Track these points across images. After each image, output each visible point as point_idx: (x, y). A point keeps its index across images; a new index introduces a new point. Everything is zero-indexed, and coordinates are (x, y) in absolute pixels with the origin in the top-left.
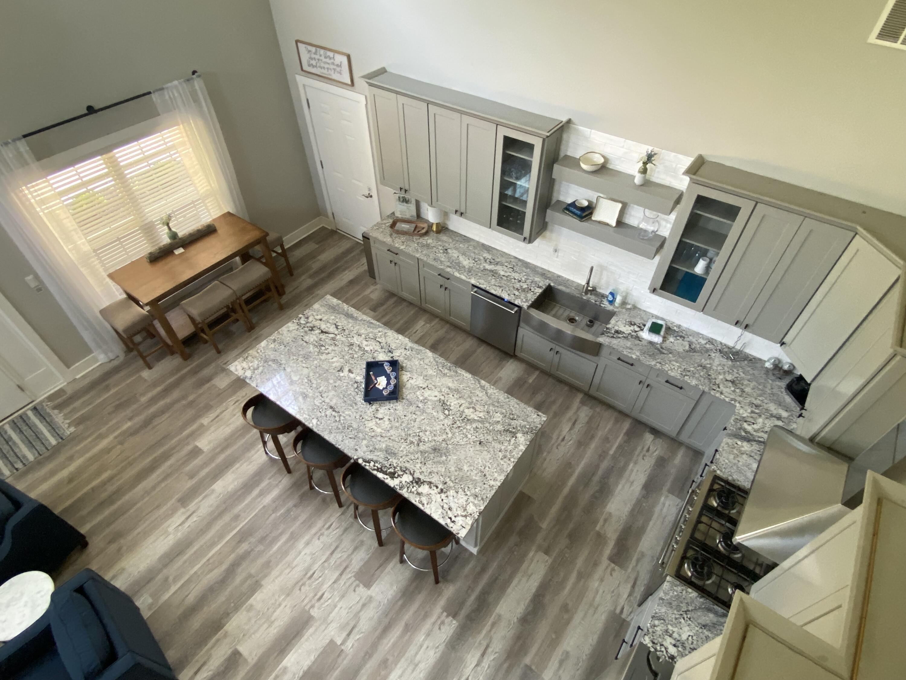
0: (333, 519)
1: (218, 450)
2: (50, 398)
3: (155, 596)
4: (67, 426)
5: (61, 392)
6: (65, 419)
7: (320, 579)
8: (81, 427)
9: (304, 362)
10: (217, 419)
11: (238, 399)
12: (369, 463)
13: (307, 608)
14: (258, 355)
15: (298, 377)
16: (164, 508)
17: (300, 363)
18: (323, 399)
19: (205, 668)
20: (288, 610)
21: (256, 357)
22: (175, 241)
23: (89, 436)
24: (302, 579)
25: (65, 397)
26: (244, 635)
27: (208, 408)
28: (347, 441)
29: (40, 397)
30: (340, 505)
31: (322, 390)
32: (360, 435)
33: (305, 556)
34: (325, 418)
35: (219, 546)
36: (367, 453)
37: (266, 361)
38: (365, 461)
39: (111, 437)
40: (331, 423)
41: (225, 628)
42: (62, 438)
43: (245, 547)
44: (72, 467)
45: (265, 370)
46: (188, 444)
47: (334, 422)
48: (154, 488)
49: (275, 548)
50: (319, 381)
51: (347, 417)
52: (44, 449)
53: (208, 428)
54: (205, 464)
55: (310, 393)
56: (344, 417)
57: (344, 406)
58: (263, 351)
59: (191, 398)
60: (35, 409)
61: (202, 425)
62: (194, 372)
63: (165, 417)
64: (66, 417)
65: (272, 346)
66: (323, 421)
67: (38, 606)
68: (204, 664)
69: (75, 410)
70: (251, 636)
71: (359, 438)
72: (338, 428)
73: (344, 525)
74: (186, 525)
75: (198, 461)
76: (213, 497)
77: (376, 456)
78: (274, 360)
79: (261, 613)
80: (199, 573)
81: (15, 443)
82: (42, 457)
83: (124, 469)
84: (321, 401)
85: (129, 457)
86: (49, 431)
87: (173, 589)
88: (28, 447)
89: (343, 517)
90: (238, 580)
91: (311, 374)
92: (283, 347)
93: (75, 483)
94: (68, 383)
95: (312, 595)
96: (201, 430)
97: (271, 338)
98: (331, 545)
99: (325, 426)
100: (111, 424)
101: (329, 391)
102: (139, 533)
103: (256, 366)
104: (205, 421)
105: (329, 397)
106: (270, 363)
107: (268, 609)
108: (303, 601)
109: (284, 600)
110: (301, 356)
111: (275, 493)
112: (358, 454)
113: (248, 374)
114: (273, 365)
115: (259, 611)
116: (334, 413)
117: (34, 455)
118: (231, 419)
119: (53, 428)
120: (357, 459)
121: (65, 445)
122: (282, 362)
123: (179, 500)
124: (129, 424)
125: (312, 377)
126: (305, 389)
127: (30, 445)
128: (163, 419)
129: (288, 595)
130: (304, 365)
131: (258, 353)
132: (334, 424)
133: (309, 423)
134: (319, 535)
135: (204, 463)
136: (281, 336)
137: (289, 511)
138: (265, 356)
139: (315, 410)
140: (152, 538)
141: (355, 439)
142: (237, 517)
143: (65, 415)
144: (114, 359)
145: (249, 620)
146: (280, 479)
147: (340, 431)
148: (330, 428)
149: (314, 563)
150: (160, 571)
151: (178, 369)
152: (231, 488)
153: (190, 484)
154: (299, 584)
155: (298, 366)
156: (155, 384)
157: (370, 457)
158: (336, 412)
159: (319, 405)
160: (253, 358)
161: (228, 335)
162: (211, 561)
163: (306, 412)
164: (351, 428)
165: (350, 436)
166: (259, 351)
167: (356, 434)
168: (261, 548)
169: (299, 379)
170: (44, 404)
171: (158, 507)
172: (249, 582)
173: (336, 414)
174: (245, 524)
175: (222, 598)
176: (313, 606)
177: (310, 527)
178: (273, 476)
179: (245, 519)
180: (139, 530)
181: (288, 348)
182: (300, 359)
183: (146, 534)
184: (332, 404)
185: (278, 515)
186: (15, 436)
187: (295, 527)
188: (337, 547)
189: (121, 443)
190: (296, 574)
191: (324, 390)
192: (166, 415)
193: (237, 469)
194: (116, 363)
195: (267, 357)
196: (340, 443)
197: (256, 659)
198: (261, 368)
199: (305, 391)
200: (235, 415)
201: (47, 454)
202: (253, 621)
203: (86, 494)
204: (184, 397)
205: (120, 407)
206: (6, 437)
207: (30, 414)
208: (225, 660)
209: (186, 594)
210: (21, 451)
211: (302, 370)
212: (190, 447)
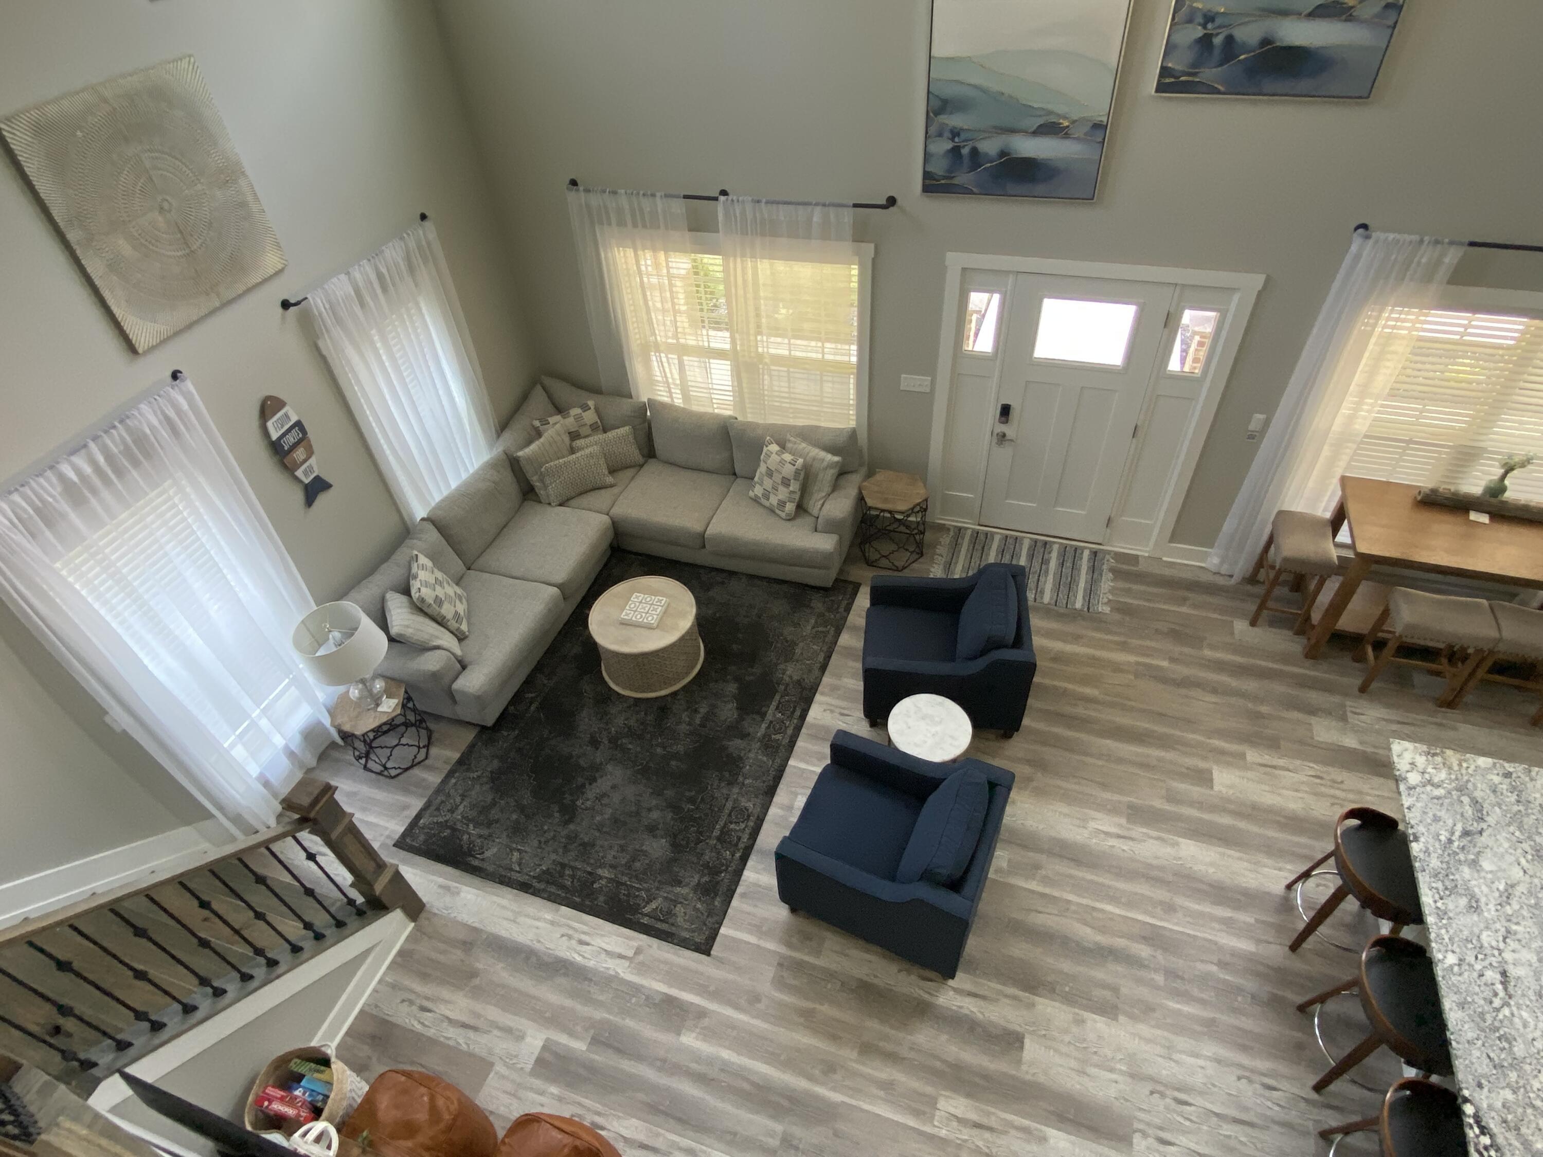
0: (1284, 1085)
1: (1232, 807)
2: (1119, 557)
3: (1015, 868)
4: (1105, 600)
5: (1135, 559)
6: (1110, 591)
7: (1187, 1123)
8: (1117, 616)
9: (1530, 857)
10: (1269, 769)
11: (1325, 776)
12: (1483, 1133)
13: (1136, 1125)
14: (1456, 768)
15: (1494, 868)
16: (1107, 795)
17: (1519, 851)
18: (1502, 945)
19: (981, 1003)
20: (1112, 1092)
21: (1450, 768)
22: (1493, 500)
23: (1115, 633)
24: (1166, 1086)
25: (1132, 568)
26: (1045, 1035)
27: (1273, 744)
28: (1478, 1054)
29: (1111, 546)
30: (1319, 1088)
31: (1515, 933)
32: (1513, 1076)
33: (1199, 1070)
34: (1475, 975)
35: (1117, 911)
36: (1493, 1114)
37: (1461, 789)
38: (1477, 1118)
39: (1132, 658)
40: (1477, 994)
41: (1037, 999)
42: (1088, 609)
43: (1143, 951)
44: (1069, 648)
45: (1447, 801)
46: (1204, 758)
47: (1485, 999)
48: (1121, 761)
49: (1173, 1005)
50: (1525, 912)
51: (1516, 1020)
52: (1065, 602)
53: (1246, 767)
54: (1200, 805)
55: (1490, 911)
56: (1513, 1015)
57: (1531, 1001)
58: (1470, 771)
59: (1264, 709)
60: (1095, 553)
61: (1243, 756)
62: (1303, 683)
63: (1214, 700)
64: (1112, 591)
65: (1496, 779)
66: (1466, 974)
67: (941, 748)
68: (984, 998)
69: (1128, 591)
70: (1050, 1048)
71: (1505, 1076)
72: (1482, 1015)
73: (1293, 1116)
74: (1112, 842)
75: (1196, 791)
76: (1169, 850)
77: (1506, 1139)
78: (1475, 802)
79: (1085, 1045)
80: (1073, 908)
81: (1047, 572)
82: (1056, 608)
83: (1112, 705)
84: (1494, 944)
85: (1130, 700)
86: (1085, 590)
87: (1033, 885)
88: (1054, 585)
89: (1303, 1105)
90: (1099, 974)
91: (1522, 888)
92: (1513, 798)
93: (1055, 666)
94: (1149, 557)
95: (1157, 1121)
96: (1236, 760)
97: (1506, 765)
98: (1246, 1109)
99: (1463, 986)
100: (1148, 643)
101: (1526, 946)
102: (1060, 787)
103: (1436, 780)
104: (1252, 755)
105: (1516, 956)
106: (1466, 800)
107: (1096, 1053)
108: (1141, 1109)
109: (1121, 1072)
110: (1532, 843)
111: (1245, 945)
112: (1476, 1095)
113: (1414, 778)
114: (1468, 807)
115: (1085, 1040)
116: (1499, 987)
117: (1051, 598)
118: (1287, 789)
119: (1091, 592)
120: (1466, 1100)
121: (1084, 619)
122: (1488, 819)
123: (1131, 806)
124: (1165, 664)
125: (1518, 894)
126: (1486, 896)
127: (1057, 588)
128: (1207, 699)
129: (1132, 1076)
130: (1523, 861)
131: (1460, 765)
132: (1482, 1002)
133: (1440, 951)
134: (1248, 1074)
135: (1201, 803)
136: (1527, 779)
137: (1240, 990)
138: (1468, 781)
139: (1470, 946)
140: (1064, 808)
141: (1495, 1067)
142: (1170, 909)
143: (1114, 588)
144: (1222, 575)
145: (1066, 1031)
146: (1271, 940)
147: (1482, 1024)
148: (1469, 999)
149: (1201, 1093)
150: (1041, 851)
151: (1285, 658)
152: (1199, 868)
153: (1159, 804)
154: (1159, 1087)
155: (1511, 851)
156: (1238, 649)
157: (1492, 1126)
158: (1506, 989)
159: (1486, 945)
160: (1444, 764)
161: (1402, 681)
162: (1095, 914)
163: (1451, 932)
164: (1507, 1045)
165: (1492, 1055)
166: (1465, 765)
167: (1506, 1064)
168: (1159, 979)
169: (1491, 872)
170: (1107, 557)
171: (1104, 786)
172: (1107, 994)
173: (1502, 994)
174: (1171, 930)
175: (1066, 966)
176: (1145, 1135)
177: (1244, 1048)
178: (1263, 922)
179: (1177, 924)
180: (1064, 784)
181: (1521, 808)
182: (1526, 846)
183: (1068, 798)
184: (1513, 972)
185: (1221, 976)
186: (1053, 564)
187: (1226, 1019)
188: (1251, 1125)
189: (1137, 675)
190: (1166, 1070)
191: (1519, 936)
192: (1213, 698)
193: (1229, 856)
194: (1221, 581)
195: (1470, 786)
196: (1463, 1040)
197: (1028, 1077)
198: (1440, 792)
199: (1483, 900)
200: (1297, 791)
201: (1062, 611)
202: (1067, 1038)
203: (1056, 688)
204: (1256, 699)
205: (1176, 635)
206: (1046, 556)
207: (1086, 553)
208: (1005, 1029)
209: (1040, 909)
210: (1045, 582)
211: (1511, 864)
212: (1202, 765)
